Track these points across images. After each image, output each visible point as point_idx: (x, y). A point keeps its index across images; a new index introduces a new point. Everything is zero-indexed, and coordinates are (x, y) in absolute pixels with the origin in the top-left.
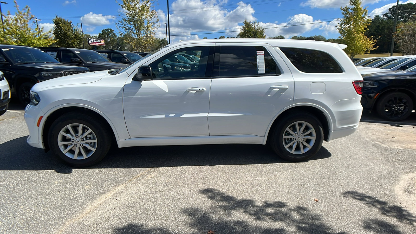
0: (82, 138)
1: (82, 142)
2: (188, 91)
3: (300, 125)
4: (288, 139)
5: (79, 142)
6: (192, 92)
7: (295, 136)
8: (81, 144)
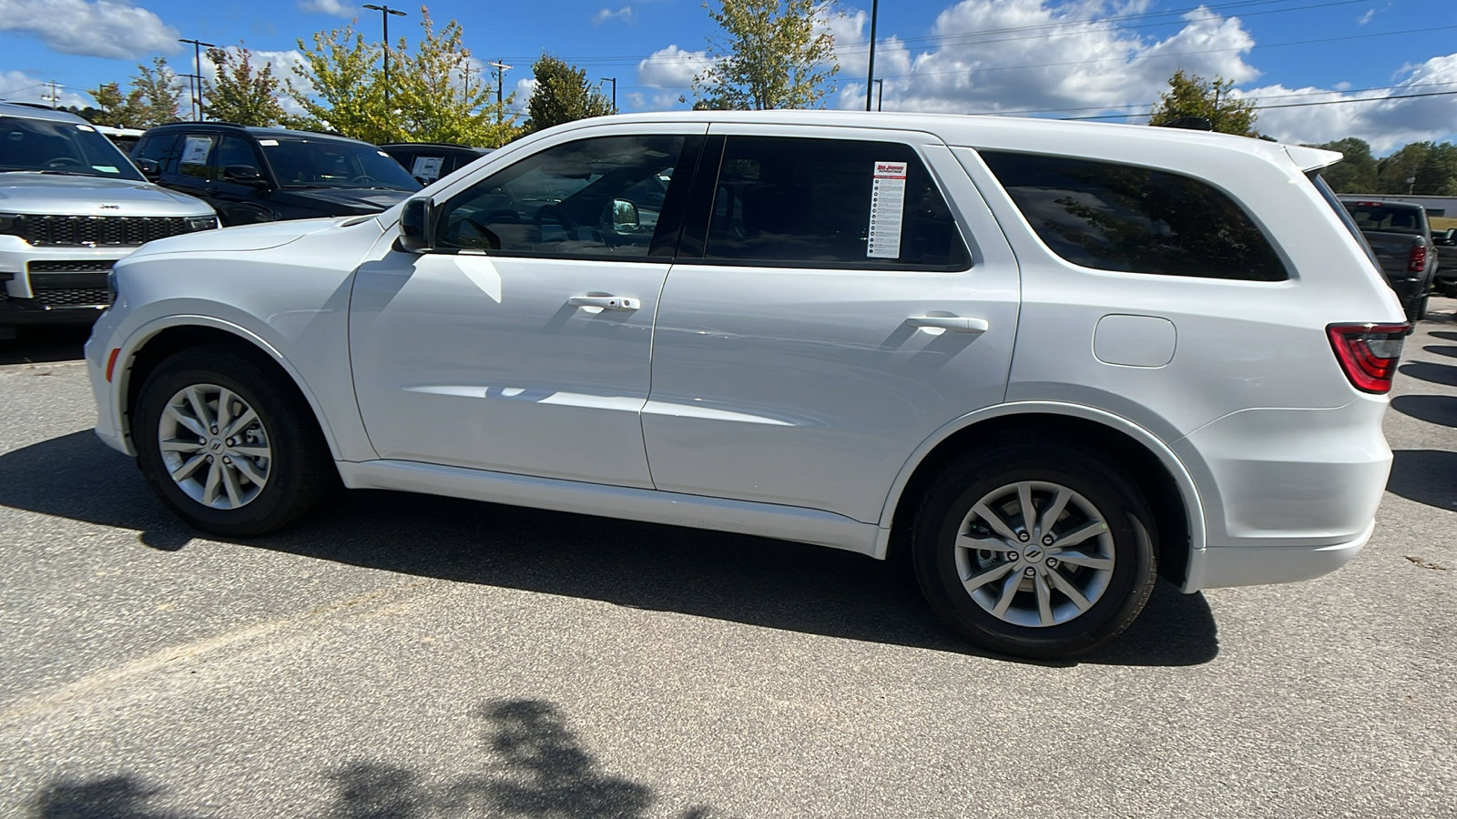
0: (228, 436)
1: (228, 451)
2: (574, 306)
3: (1043, 500)
4: (986, 554)
5: (220, 448)
6: (588, 309)
7: (1014, 544)
8: (224, 457)
